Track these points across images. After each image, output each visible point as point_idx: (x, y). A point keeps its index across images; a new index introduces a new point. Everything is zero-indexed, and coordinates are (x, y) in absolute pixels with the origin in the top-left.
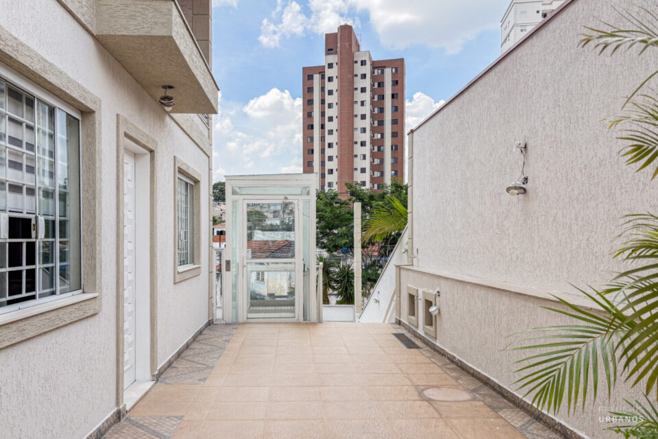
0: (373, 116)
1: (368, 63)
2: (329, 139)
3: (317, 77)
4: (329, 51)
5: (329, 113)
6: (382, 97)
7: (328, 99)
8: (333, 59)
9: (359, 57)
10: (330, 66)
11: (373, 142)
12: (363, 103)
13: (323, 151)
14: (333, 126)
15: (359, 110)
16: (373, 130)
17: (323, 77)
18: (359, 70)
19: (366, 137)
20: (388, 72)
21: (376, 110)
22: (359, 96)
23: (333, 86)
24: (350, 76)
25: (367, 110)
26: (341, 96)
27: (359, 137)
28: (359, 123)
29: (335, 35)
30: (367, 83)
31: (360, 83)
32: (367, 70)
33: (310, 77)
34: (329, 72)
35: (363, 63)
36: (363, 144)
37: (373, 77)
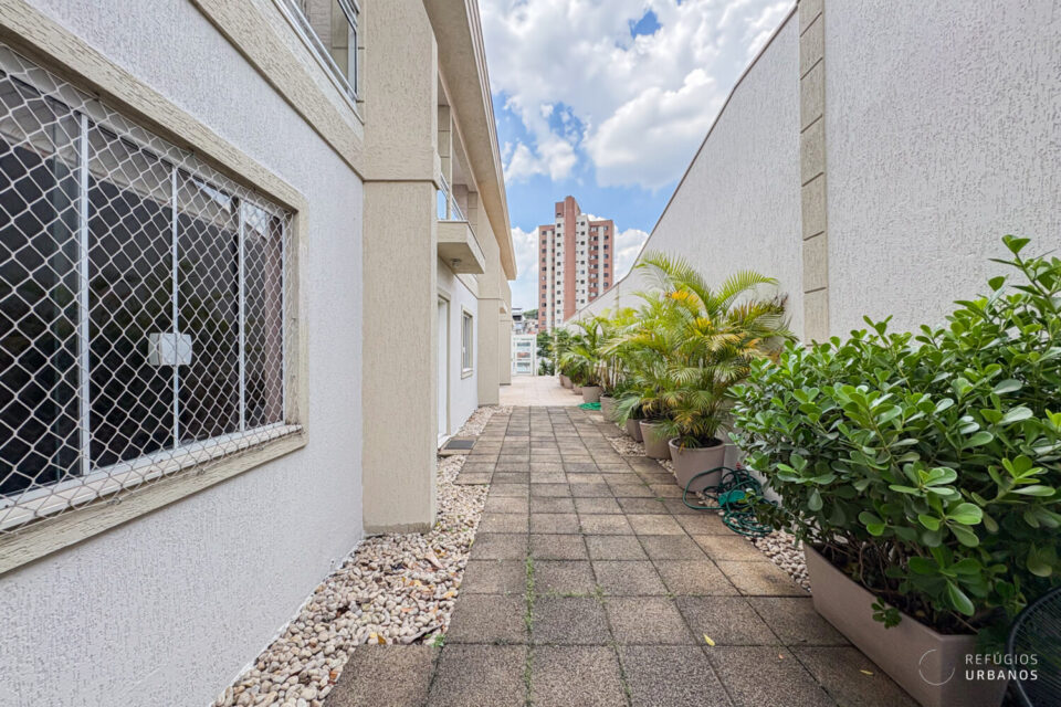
0: (590, 262)
1: (587, 224)
2: (557, 278)
3: (549, 233)
4: (558, 215)
5: (557, 259)
6: (596, 248)
7: (557, 250)
8: (561, 220)
9: (579, 220)
10: (559, 226)
11: (590, 281)
12: (582, 253)
13: (553, 287)
14: (560, 269)
15: (579, 258)
16: (590, 272)
17: (554, 233)
18: (580, 228)
19: (585, 277)
20: (601, 229)
21: (593, 258)
22: (579, 248)
23: (561, 240)
24: (572, 234)
25: (585, 257)
26: (566, 248)
27: (579, 277)
28: (579, 267)
29: (562, 203)
30: (586, 238)
31: (580, 238)
32: (586, 228)
33: (544, 233)
34: (558, 231)
35: (583, 224)
36: (583, 282)
37: (591, 234)
